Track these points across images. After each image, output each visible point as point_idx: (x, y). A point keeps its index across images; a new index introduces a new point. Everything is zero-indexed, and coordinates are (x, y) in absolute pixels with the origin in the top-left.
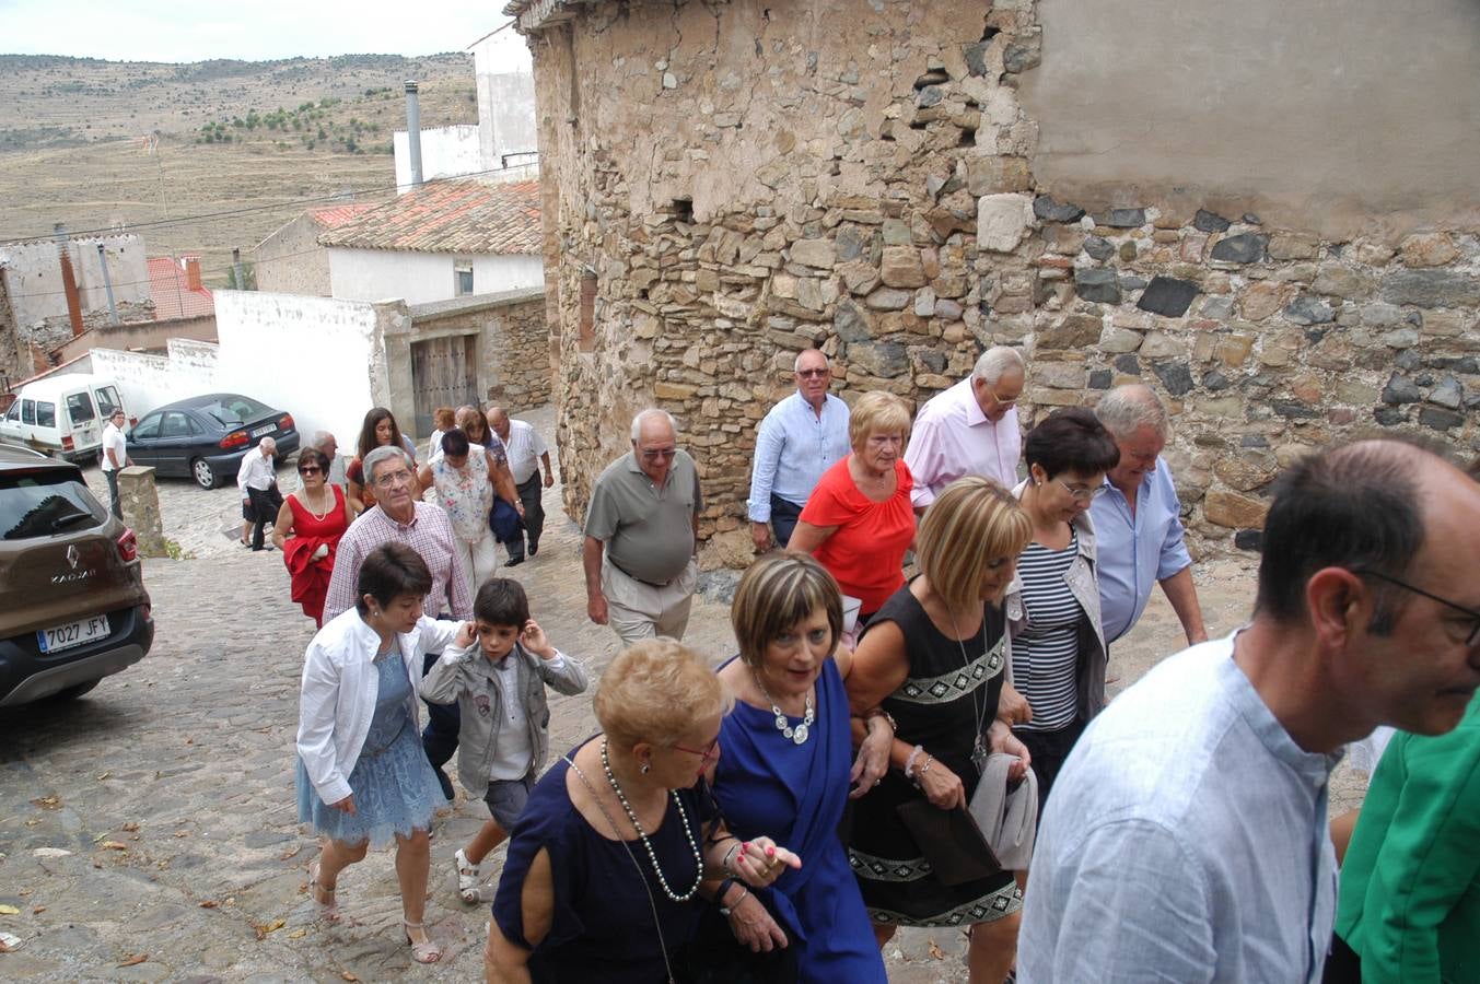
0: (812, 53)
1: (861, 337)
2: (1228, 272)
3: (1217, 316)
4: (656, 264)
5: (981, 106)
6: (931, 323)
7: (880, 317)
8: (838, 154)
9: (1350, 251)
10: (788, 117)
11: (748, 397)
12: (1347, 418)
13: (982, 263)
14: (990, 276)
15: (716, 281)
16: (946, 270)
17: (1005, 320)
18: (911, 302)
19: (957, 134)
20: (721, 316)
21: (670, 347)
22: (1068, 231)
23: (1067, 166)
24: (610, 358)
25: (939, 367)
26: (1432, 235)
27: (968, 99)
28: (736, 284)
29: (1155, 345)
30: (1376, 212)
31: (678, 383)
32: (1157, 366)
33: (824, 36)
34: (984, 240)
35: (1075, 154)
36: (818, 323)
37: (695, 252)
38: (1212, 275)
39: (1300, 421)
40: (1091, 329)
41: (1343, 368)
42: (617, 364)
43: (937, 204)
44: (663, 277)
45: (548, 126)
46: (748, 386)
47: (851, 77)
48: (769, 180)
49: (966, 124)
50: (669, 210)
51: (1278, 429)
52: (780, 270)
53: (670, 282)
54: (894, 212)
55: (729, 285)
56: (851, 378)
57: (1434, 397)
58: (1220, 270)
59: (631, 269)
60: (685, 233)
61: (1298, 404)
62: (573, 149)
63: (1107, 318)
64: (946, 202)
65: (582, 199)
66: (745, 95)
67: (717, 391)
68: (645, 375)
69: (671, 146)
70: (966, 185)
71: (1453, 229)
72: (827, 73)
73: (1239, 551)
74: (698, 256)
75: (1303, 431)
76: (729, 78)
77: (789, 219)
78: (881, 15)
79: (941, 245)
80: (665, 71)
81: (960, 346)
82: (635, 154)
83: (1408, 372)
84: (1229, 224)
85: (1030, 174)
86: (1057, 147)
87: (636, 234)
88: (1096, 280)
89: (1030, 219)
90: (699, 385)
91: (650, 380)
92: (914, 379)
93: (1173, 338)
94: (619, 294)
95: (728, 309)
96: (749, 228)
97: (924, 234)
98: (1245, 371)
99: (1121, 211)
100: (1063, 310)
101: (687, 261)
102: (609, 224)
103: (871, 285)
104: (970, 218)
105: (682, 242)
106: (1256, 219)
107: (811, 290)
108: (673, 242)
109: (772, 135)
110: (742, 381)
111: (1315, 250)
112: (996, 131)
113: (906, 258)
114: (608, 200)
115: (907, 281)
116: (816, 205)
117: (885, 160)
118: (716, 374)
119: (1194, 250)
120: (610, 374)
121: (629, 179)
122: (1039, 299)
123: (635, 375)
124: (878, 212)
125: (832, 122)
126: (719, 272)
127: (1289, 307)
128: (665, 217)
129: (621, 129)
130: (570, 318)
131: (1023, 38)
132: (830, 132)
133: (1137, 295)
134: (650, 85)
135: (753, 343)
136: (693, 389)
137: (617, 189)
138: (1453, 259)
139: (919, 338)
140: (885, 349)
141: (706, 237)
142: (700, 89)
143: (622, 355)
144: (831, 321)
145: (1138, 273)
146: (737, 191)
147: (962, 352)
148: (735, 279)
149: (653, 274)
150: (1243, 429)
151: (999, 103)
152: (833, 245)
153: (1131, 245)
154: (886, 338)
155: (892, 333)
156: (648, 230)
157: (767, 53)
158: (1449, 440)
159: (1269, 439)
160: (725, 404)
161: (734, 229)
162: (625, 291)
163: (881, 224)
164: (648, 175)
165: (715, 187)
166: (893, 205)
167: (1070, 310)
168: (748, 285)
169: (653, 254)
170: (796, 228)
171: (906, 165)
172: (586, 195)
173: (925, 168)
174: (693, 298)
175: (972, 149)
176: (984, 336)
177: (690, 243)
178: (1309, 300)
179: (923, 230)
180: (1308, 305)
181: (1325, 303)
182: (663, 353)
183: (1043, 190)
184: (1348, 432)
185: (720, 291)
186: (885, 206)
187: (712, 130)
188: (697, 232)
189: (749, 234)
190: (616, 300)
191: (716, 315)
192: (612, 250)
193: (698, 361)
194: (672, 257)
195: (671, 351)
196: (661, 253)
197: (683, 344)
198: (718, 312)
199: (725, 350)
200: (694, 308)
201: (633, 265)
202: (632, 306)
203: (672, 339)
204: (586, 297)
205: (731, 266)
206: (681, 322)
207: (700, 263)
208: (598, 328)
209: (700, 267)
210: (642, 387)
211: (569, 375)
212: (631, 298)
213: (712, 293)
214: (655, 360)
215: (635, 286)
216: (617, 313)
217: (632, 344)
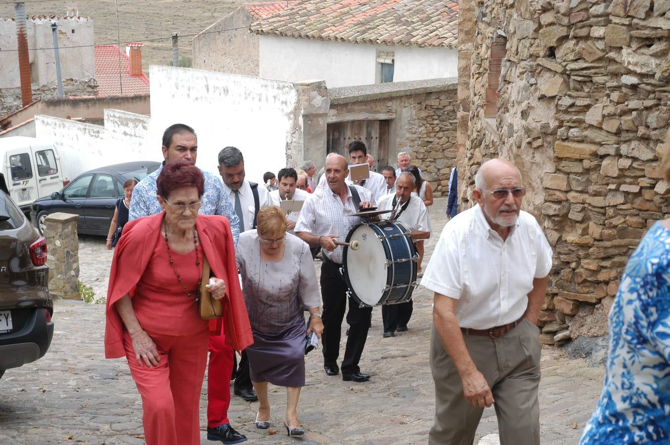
4: (566, 21)
11: (650, 156)
15: (626, 36)
20: (629, 72)
21: (573, 105)
24: (513, 118)
28: (647, 39)
37: (607, 7)
42: (518, 123)
44: (572, 34)
46: (651, 145)
53: (578, 38)
55: (640, 39)
59: (540, 26)
67: (618, 150)
68: (546, 134)
74: (610, 10)
90: (600, 144)
91: (549, 139)
94: (525, 53)
95: (636, 64)
110: (645, 139)
118: (618, 133)
120: (510, 136)
123: (535, 134)
130: (478, 86)
135: (660, 99)
136: (593, 148)
143: (524, 114)
148: (647, 33)
149: (561, 31)
160: (625, 163)
162: (532, 50)
169: (563, 10)
174: (601, 54)
182: (566, 112)
185: (629, 46)
190: (522, 60)
191: (623, 71)
192: (523, 9)
193: (600, 119)
194: (583, 13)
195: (573, 109)
196: (571, 9)
197: (586, 102)
198: (626, 68)
199: (629, 107)
200: (601, 65)
201: (542, 23)
202: (538, 65)
203: (576, 98)
204: (495, 63)
205: (644, 19)
206: (586, 79)
207: (611, 17)
208: (503, 90)
209: (610, 22)
210: (542, 146)
211: (472, 141)
212: (538, 57)
213: (621, 48)
214: (556, 119)
215: (543, 44)
216: (522, 73)
217: (534, 103)
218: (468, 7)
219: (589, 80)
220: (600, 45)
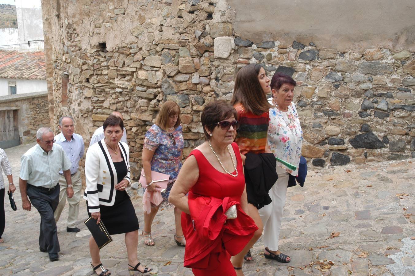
1: (172, 92)
2: (305, 64)
3: (302, 80)
4: (92, 68)
5: (214, 4)
6: (198, 86)
7: (179, 84)
8: (162, 24)
9: (347, 55)
10: (143, 10)
11: (129, 118)
12: (350, 115)
13: (216, 63)
14: (219, 68)
15: (116, 74)
16: (203, 66)
17: (224, 84)
18: (190, 78)
19: (206, 15)
20: (118, 87)
21: (98, 100)
22: (247, 50)
23: (246, 26)
24: (74, 106)
25: (201, 103)
26: (374, 49)
27: (210, 2)
28: (124, 75)
30: (355, 41)
31: (102, 114)
34: (217, 54)
35: (249, 21)
36: (155, 88)
38: (299, 65)
39: (333, 117)
41: (347, 97)
42: (77, 108)
43: (199, 41)
44: (95, 73)
45: (48, 22)
46: (129, 114)
48: (136, 34)
49: (209, 11)
50: (97, 47)
51: (326, 121)
52: (140, 69)
53: (97, 75)
54: (183, 44)
55: (121, 75)
57: (379, 107)
58: (302, 63)
59: (82, 70)
60: (104, 56)
61: (332, 111)
62: (58, 27)
64: (202, 40)
65: (62, 45)
66: (126, 2)
68: (88, 112)
69: (97, 22)
70: (210, 34)
71: (381, 47)
73: (314, 167)
74: (109, 64)
75: (334, 121)
77: (143, 49)
79: (201, 57)
81: (209, 94)
82: (83, 25)
83: (369, 98)
84: (305, 46)
85: (233, 29)
86: (243, 19)
87: (84, 57)
89: (233, 46)
91: (90, 113)
92: (192, 108)
94: (77, 81)
95: (121, 84)
96: (128, 53)
97: (194, 52)
98: (313, 99)
99: (266, 42)
101: (104, 66)
102: (73, 54)
103: (175, 73)
104: (211, 46)
105: (102, 59)
106: (314, 44)
107: (153, 75)
108: (99, 59)
109: (137, 17)
110: (127, 112)
111: (335, 55)
112: (220, 13)
113: (188, 62)
114: (72, 44)
115: (189, 70)
116: (154, 43)
117: (179, 25)
119: (292, 56)
120: (74, 113)
121: (81, 35)
123: (84, 112)
124: (177, 45)
125: (159, 11)
127: (327, 76)
128: (96, 50)
129: (77, 16)
130: (58, 94)
132: (159, 15)
135: (130, 97)
137: (76, 40)
138: (382, 57)
139: (194, 92)
140: (181, 96)
141: (111, 57)
143: (79, 105)
144: (160, 87)
145: (273, 65)
146: (123, 39)
147: (209, 96)
148: (123, 73)
149: (91, 72)
150: (313, 121)
151: (221, 3)
152: (161, 58)
153: (270, 55)
154: (181, 92)
155: (183, 90)
156: (89, 55)
158: (385, 122)
159: (322, 124)
161: (123, 53)
162: (80, 79)
163: (178, 49)
164: (88, 33)
165: (115, 37)
166: (183, 42)
168: (128, 75)
169: (91, 64)
170: (146, 52)
171: (187, 27)
172: (64, 44)
173: (194, 28)
174: (107, 81)
175: (212, 20)
176: (218, 90)
177: (105, 59)
178: (334, 73)
179: (194, 51)
180: (334, 75)
181: (339, 74)
182: (95, 103)
183: (238, 35)
184: (350, 121)
185: (117, 77)
186: (180, 43)
187: (113, 16)
188: (108, 55)
189: (128, 55)
190: (76, 83)
191: (116, 87)
192: (74, 64)
193: (109, 105)
194: (99, 65)
195: (98, 102)
196: (94, 64)
197: (103, 99)
198: (117, 86)
199: (120, 100)
200: (107, 85)
201: (83, 69)
202: (83, 85)
203: (99, 97)
204: (64, 85)
205: (122, 68)
206: (102, 90)
207: (109, 67)
208: (69, 95)
209: (109, 68)
210: (88, 116)
211: (57, 116)
212: (82, 82)
213: (114, 78)
214: (92, 106)
215: (84, 77)
216: (77, 89)
217: (83, 100)
218: (49, 63)
219: (103, 91)
220: (106, 77)
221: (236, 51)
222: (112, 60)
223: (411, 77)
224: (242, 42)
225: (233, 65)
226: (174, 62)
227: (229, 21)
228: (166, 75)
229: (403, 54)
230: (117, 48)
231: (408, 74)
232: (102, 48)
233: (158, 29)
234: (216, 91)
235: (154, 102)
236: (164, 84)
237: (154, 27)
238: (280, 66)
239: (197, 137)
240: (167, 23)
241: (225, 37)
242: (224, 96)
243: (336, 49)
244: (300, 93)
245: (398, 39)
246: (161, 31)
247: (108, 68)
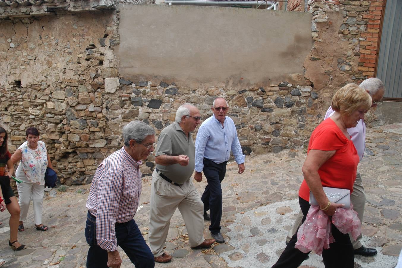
0: (56, 39)
1: (74, 118)
2: (169, 97)
3: (167, 108)
5: (104, 55)
6: (93, 113)
7: (79, 112)
8: (65, 67)
9: (197, 92)
10: (50, 57)
13: (106, 96)
14: (109, 100)
16: (96, 99)
17: (113, 112)
18: (87, 108)
19: (98, 62)
22: (129, 87)
23: (128, 71)
25: (96, 125)
26: (214, 88)
27: (101, 53)
29: (153, 116)
30: (202, 83)
31: (18, 135)
32: (153, 122)
33: (60, 35)
34: (107, 90)
35: (129, 67)
36: (61, 115)
38: (165, 98)
40: (136, 113)
43: (93, 81)
47: (68, 46)
48: (45, 74)
49: (100, 59)
50: (13, 84)
52: (49, 100)
54: (81, 83)
56: (71, 130)
58: (167, 97)
60: (19, 91)
63: (140, 110)
64: (96, 80)
66: (37, 50)
69: (13, 65)
70: (101, 75)
71: (218, 87)
72: (61, 45)
76: (32, 45)
77: (51, 86)
78: (76, 30)
79: (95, 92)
80: (10, 42)
81: (101, 119)
82: (2, 67)
84: (169, 85)
85: (118, 72)
86: (125, 66)
87: (3, 91)
88: (136, 100)
89: (119, 84)
92: (89, 129)
93: (157, 114)
96: (39, 89)
99: (142, 82)
100: (128, 108)
101: (20, 99)
103: (76, 103)
104: (102, 84)
105: (18, 93)
106: (175, 84)
107: (59, 105)
108: (15, 93)
109: (45, 62)
111: (189, 91)
112: (109, 61)
113: (85, 95)
115: (86, 102)
116: (59, 81)
117: (78, 69)
119: (160, 92)
122: (122, 105)
124: (77, 83)
125: (63, 58)
126: (30, 101)
128: (12, 86)
131: (115, 37)
132: (62, 61)
133: (147, 104)
134: (6, 46)
138: (219, 94)
139: (90, 118)
140: (80, 121)
141: (26, 92)
142: (23, 48)
144: (65, 114)
145: (147, 98)
146: (35, 78)
147: (102, 121)
151: (109, 54)
152: (65, 93)
153: (145, 91)
155: (82, 117)
156: (6, 90)
157: (43, 39)
161: (35, 89)
163: (78, 86)
164: (6, 73)
165: (28, 77)
166: (81, 81)
167: (130, 108)
168: (39, 105)
170: (53, 88)
171: (85, 70)
173: (89, 71)
175: (102, 66)
176: (108, 116)
177: (21, 93)
179: (90, 88)
183: (122, 77)
186: (79, 81)
187: (27, 60)
188: (23, 90)
189: (39, 90)
221: (120, 88)
222: (26, 94)
223: (237, 107)
224: (125, 82)
225: (119, 98)
226: (75, 95)
227: (115, 66)
228: (69, 105)
229: (232, 92)
230: (30, 85)
231: (235, 105)
232: (18, 84)
233: (62, 72)
234: (107, 117)
235: (60, 125)
236: (68, 112)
237: (59, 69)
238: (152, 99)
239: (94, 151)
240: (69, 67)
241: (112, 78)
242: (113, 120)
243: (190, 88)
244: (166, 118)
245: (228, 82)
246: (65, 73)
247: (23, 99)
